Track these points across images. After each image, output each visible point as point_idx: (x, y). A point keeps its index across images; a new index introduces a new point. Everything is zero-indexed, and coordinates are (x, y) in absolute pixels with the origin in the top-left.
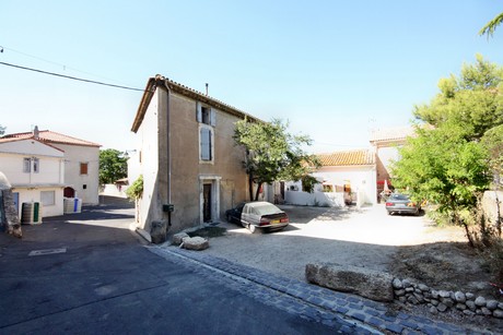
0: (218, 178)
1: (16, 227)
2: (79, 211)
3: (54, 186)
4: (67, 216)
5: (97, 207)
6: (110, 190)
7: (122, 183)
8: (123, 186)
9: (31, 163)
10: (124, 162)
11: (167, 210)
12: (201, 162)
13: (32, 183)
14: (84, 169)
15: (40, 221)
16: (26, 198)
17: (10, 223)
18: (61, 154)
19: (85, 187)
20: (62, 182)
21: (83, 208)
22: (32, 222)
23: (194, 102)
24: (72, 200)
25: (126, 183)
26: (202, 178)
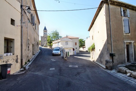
0: (132, 42)
1: (65, 57)
2: (76, 54)
3: (71, 48)
4: (74, 55)
5: (79, 53)
6: (81, 49)
7: (84, 47)
8: (84, 48)
9: (67, 43)
10: (84, 42)
11: (112, 55)
12: (124, 34)
13: (67, 47)
14: (76, 44)
15: (69, 56)
16: (66, 50)
17: (64, 56)
18: (72, 40)
19: (76, 48)
20: (72, 47)
21: (77, 53)
22: (68, 56)
23: (119, 8)
24: (74, 51)
25: (85, 47)
26: (125, 42)
